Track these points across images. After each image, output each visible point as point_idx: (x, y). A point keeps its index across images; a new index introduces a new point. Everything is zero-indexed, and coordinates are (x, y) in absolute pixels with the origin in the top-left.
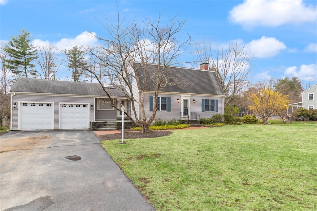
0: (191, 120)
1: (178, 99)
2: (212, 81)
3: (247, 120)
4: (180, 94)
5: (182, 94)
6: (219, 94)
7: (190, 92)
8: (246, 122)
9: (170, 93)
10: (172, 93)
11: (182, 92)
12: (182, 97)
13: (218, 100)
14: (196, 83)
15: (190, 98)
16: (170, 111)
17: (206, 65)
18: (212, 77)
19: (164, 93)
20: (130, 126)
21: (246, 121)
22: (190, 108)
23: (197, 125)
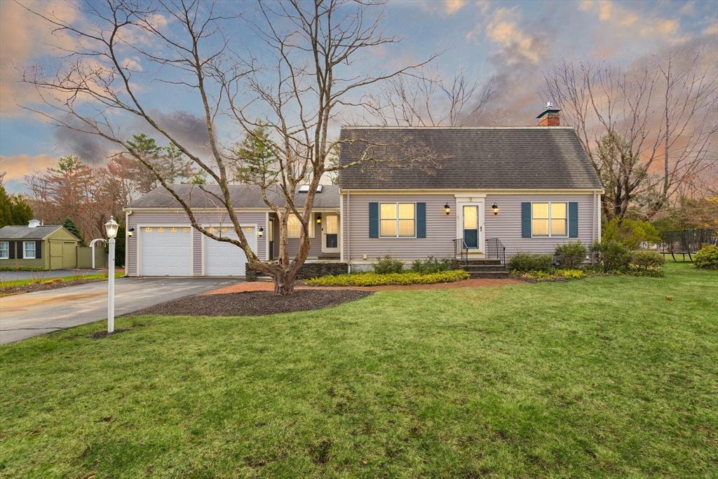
0: (487, 259)
1: (446, 207)
2: (560, 153)
3: (710, 261)
4: (454, 191)
5: (459, 191)
6: (582, 186)
7: (485, 187)
8: (709, 265)
9: (423, 191)
10: (431, 191)
11: (458, 187)
12: (457, 200)
13: (576, 204)
14: (507, 161)
15: (483, 200)
16: (424, 237)
17: (552, 115)
18: (563, 143)
19: (407, 191)
20: (317, 272)
21: (707, 263)
22: (483, 229)
23: (495, 274)
